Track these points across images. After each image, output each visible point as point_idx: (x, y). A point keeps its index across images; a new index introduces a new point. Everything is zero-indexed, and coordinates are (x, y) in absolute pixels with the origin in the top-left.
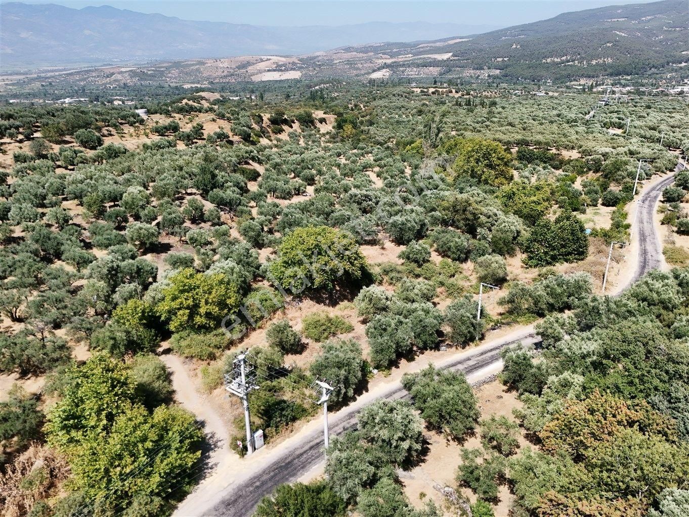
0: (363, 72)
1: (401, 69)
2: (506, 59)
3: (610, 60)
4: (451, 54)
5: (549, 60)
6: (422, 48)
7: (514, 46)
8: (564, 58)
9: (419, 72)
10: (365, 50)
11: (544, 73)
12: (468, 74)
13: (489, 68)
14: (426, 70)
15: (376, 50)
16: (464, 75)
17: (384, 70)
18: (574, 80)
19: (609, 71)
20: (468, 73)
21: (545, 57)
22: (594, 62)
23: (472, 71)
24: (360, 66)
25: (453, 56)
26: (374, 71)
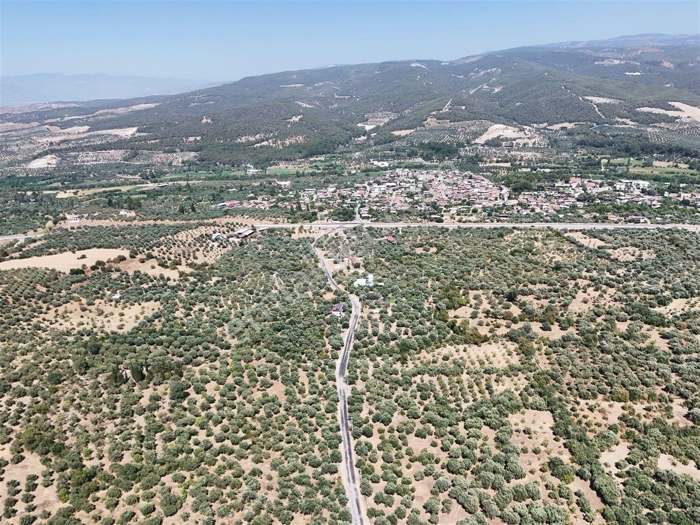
0: (20, 158)
1: (73, 154)
2: (199, 138)
3: (300, 139)
4: (135, 129)
5: (244, 140)
6: (101, 115)
7: (204, 121)
8: (258, 137)
9: (97, 156)
10: (26, 118)
11: (241, 157)
12: (159, 160)
13: (182, 151)
14: (106, 154)
15: (41, 116)
16: (155, 160)
17: (49, 156)
18: (274, 164)
19: (305, 152)
20: (159, 157)
21: (239, 136)
22: (287, 142)
23: (163, 155)
24: (15, 149)
25: (139, 131)
26: (35, 158)
